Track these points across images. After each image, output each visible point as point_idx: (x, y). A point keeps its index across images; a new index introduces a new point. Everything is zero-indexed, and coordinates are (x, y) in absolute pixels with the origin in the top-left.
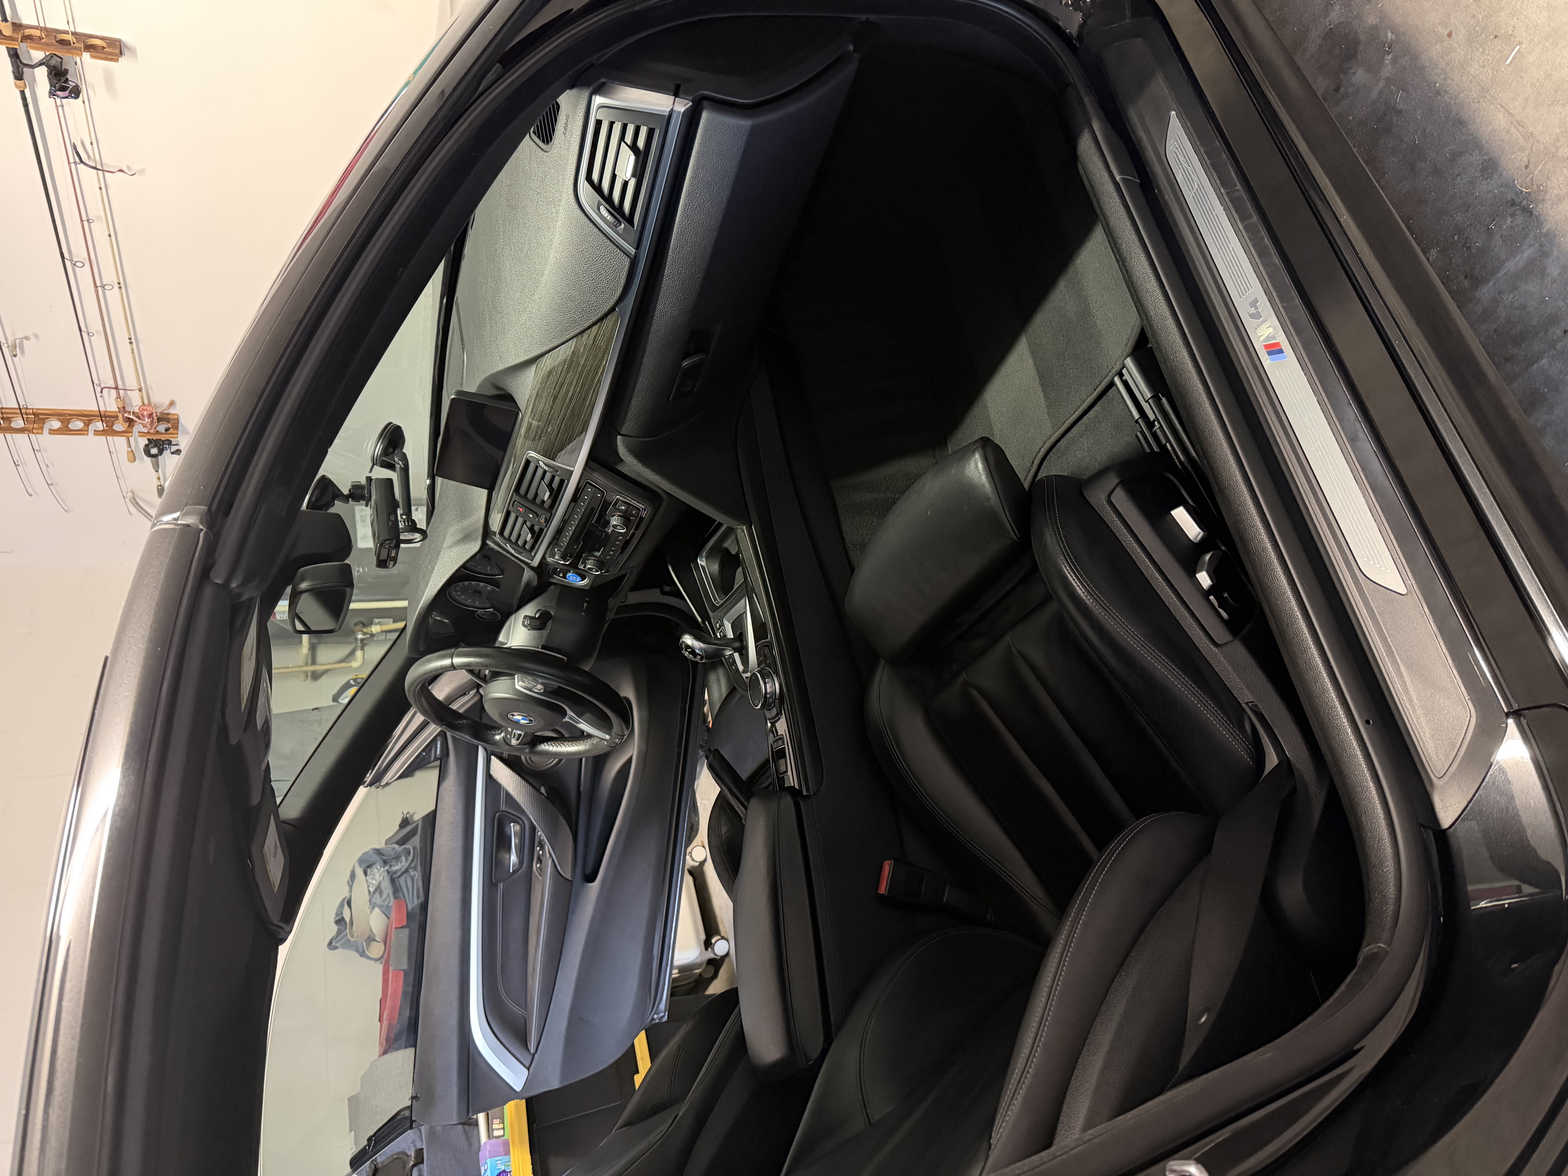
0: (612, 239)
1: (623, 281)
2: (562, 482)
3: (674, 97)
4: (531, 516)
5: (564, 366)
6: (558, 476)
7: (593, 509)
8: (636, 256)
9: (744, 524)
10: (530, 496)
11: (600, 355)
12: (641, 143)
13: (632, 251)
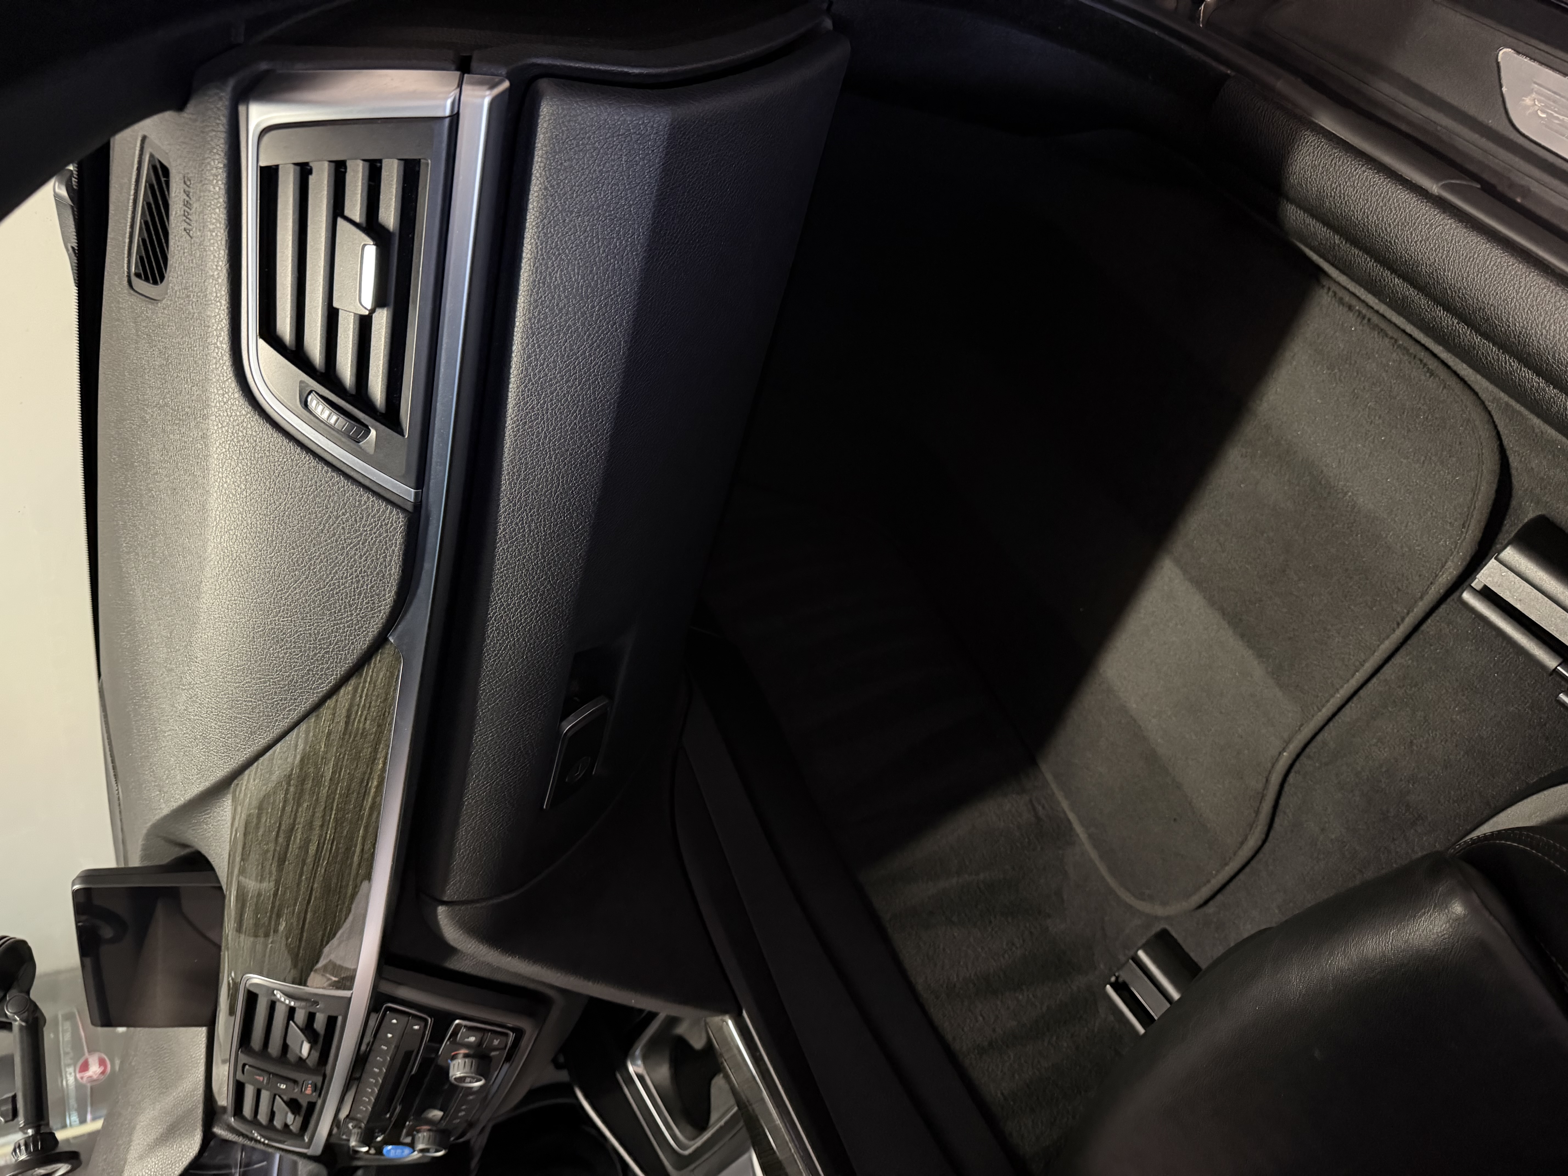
0: (352, 474)
1: (394, 570)
2: (331, 1021)
3: (458, 73)
4: (283, 1086)
5: (287, 790)
6: (320, 1011)
7: (408, 1055)
8: (418, 505)
9: (724, 1012)
10: (274, 1048)
11: (367, 752)
12: (389, 216)
13: (407, 492)
